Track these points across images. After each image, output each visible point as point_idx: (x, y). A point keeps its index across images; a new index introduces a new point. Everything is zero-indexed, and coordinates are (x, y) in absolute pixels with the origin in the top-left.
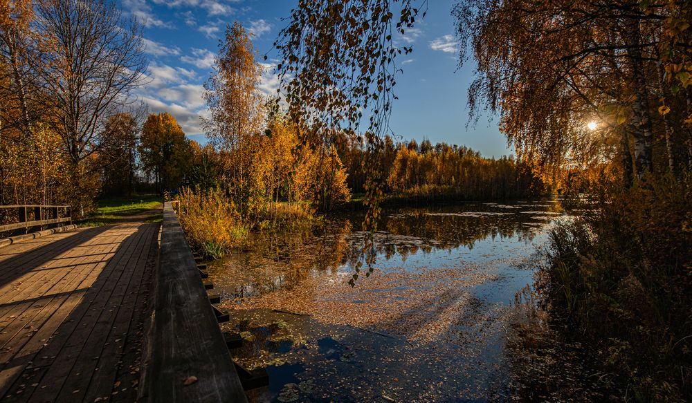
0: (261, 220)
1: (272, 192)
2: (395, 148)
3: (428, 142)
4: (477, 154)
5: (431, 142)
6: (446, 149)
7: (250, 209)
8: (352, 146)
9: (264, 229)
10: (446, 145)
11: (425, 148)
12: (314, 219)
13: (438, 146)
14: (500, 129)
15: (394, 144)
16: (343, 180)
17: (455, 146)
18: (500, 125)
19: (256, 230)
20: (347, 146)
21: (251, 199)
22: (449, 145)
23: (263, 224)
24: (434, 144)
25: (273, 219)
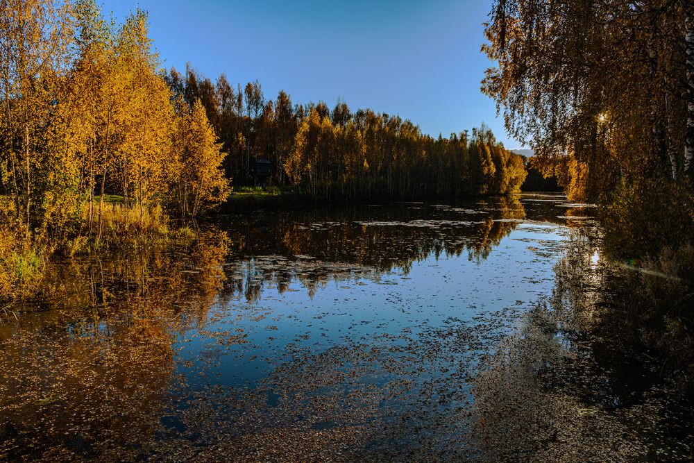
0: (72, 237)
1: (92, 182)
2: (294, 114)
3: (345, 107)
4: (416, 129)
5: (349, 107)
6: (372, 120)
7: (47, 216)
8: (223, 106)
9: (77, 254)
10: (372, 113)
11: (341, 115)
12: (172, 233)
13: (360, 114)
14: (483, 89)
15: (293, 107)
16: (218, 164)
17: (385, 115)
18: (483, 82)
19: (60, 256)
20: (216, 107)
21: (49, 196)
22: (376, 114)
23: (76, 245)
24: (353, 111)
25: (94, 234)
